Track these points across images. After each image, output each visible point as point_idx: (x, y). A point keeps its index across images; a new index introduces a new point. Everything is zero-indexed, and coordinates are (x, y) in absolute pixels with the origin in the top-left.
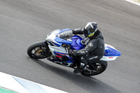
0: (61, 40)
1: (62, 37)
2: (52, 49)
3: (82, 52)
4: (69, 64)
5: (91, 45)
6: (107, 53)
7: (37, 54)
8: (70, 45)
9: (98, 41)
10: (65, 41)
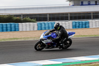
0: (46, 36)
4: (55, 46)
9: (62, 30)
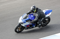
1: (24, 19)
2: (23, 25)
7: (19, 30)
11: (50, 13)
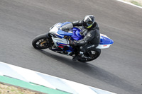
0: (63, 33)
1: (63, 30)
2: (55, 40)
3: (81, 42)
4: (69, 53)
5: (89, 35)
6: (102, 42)
7: (41, 45)
8: (71, 36)
9: (95, 32)
10: (67, 33)
11: (108, 46)
